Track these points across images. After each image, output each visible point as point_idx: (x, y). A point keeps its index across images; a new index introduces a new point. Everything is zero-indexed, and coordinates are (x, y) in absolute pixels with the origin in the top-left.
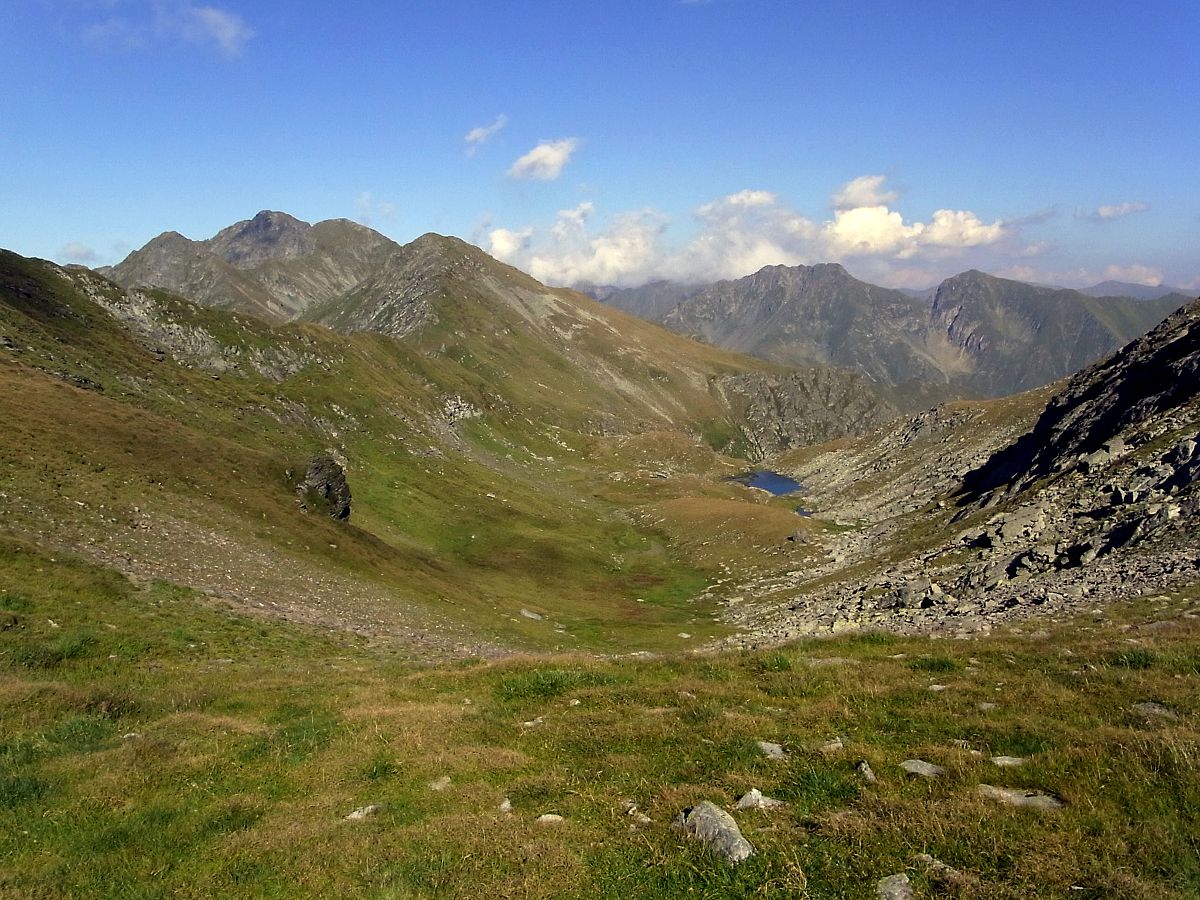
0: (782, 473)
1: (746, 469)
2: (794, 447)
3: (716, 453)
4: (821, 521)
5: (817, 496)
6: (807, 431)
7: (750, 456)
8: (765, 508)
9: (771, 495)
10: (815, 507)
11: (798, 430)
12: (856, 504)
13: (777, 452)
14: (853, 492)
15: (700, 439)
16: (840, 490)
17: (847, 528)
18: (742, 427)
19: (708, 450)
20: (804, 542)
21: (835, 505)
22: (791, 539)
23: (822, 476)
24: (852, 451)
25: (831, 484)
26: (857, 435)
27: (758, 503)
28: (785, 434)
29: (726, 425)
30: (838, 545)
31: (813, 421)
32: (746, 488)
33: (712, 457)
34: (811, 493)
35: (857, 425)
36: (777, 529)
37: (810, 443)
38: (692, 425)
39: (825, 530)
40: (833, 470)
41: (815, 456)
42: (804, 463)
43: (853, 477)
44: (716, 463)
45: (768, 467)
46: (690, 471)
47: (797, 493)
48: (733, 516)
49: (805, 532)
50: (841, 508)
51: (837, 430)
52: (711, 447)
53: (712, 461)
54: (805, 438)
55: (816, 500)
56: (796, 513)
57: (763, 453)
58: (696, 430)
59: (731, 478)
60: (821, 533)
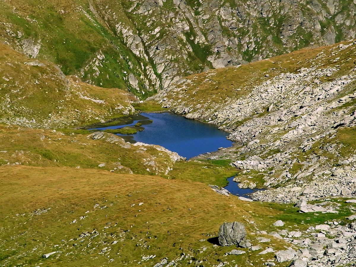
0: (196, 116)
1: (128, 109)
2: (219, 65)
3: (69, 79)
4: (272, 205)
5: (264, 158)
6: (243, 33)
7: (134, 83)
8: (164, 181)
9: (175, 157)
10: (260, 179)
11: (226, 32)
12: (339, 171)
13: (186, 75)
14: (332, 150)
15: (36, 50)
16: (308, 145)
17: (322, 219)
18: (118, 27)
19: (53, 72)
20: (238, 246)
21: (300, 175)
22: (214, 241)
23: (273, 119)
24: (329, 71)
25: (291, 135)
26: (338, 39)
27: (152, 174)
28: (200, 40)
29: (87, 23)
30: (306, 252)
31: (254, 14)
32: (128, 145)
33: (60, 85)
34: (252, 153)
35: (339, 20)
36: (187, 222)
37: (248, 56)
38: (20, 23)
39: (280, 223)
40: (294, 108)
41: (259, 81)
42: (238, 95)
43: (332, 120)
44: (68, 97)
45: (168, 104)
46: (18, 114)
47: (226, 153)
48: (103, 199)
49: (242, 227)
50: (309, 179)
51: (300, 31)
52: (58, 67)
53: (62, 93)
54: (240, 46)
55: (262, 166)
56: (225, 192)
57: (159, 76)
58: (28, 34)
59: (98, 127)
60: (272, 229)
